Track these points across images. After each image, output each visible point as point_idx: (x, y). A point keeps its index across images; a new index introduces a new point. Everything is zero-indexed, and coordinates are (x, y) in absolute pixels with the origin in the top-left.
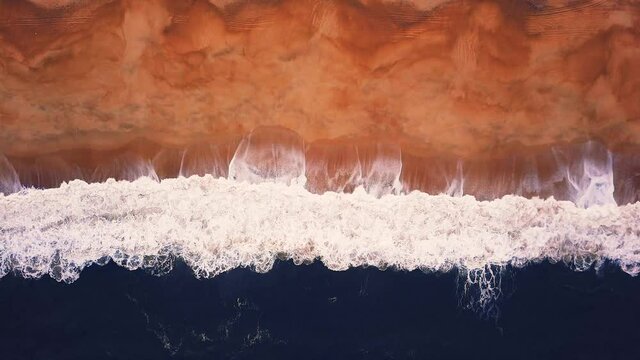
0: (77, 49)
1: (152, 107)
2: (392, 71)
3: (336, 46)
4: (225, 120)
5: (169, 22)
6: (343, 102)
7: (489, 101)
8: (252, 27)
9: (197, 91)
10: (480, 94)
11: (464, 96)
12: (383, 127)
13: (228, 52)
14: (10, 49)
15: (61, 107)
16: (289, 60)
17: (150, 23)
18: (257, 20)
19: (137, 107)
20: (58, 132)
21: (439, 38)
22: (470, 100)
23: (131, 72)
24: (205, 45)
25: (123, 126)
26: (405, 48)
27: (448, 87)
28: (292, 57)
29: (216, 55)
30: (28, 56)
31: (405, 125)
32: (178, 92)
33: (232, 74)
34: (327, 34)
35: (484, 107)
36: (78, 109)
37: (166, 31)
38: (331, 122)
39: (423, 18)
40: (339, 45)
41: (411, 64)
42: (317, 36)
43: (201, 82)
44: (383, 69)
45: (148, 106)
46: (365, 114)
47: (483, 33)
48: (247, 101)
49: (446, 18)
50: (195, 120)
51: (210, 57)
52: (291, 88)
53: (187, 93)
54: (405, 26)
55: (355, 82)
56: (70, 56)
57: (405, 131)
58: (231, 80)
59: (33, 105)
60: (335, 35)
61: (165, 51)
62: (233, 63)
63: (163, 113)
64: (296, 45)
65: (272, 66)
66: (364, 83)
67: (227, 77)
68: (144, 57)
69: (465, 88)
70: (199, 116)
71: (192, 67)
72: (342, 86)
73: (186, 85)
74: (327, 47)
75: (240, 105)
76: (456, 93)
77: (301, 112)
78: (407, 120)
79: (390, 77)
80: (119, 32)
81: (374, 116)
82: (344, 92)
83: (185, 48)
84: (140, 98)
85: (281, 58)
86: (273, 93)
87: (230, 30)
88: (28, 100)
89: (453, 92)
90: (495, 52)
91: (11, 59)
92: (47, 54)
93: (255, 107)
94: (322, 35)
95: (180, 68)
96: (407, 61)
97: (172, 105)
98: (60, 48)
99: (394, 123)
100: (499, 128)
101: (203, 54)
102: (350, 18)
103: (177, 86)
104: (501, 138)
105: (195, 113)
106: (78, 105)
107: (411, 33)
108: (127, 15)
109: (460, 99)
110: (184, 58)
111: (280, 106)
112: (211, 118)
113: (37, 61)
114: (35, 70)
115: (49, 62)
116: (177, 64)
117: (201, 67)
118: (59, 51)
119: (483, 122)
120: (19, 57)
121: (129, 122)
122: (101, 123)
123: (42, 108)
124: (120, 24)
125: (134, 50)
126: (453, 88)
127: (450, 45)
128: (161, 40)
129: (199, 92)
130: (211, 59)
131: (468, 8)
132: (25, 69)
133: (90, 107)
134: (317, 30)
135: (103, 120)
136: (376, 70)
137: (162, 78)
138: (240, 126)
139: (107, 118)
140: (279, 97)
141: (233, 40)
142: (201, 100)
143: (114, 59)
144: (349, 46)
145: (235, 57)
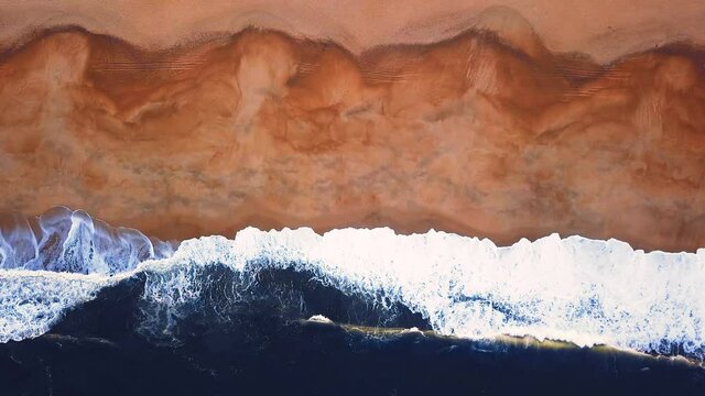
0: (182, 102)
1: (271, 174)
2: (560, 137)
3: (495, 106)
4: (357, 190)
5: (294, 71)
6: (500, 171)
7: (675, 175)
8: (393, 79)
9: (325, 156)
10: (664, 167)
11: (645, 168)
12: (546, 202)
13: (364, 110)
14: (102, 99)
15: (160, 170)
16: (437, 120)
17: (272, 74)
18: (400, 71)
19: (252, 172)
20: (156, 200)
21: (618, 98)
22: (652, 172)
23: (247, 130)
24: (337, 101)
25: (233, 194)
26: (577, 109)
27: (627, 157)
28: (441, 116)
29: (350, 114)
30: (123, 109)
31: (573, 200)
32: (304, 157)
33: (368, 136)
34: (483, 90)
35: (670, 181)
36: (180, 173)
37: (291, 82)
38: (486, 195)
39: (599, 73)
40: (498, 103)
41: (584, 129)
42: (472, 92)
43: (330, 145)
44: (551, 134)
45: (266, 171)
46: (527, 187)
47: (671, 94)
48: (383, 168)
49: (628, 74)
50: (322, 190)
51: (342, 114)
52: (437, 154)
53: (314, 157)
54: (579, 82)
55: (516, 148)
56: (173, 109)
57: (574, 208)
58: (367, 143)
59: (126, 167)
60: (493, 91)
61: (289, 107)
62: (370, 123)
63: (285, 182)
64: (446, 104)
65: (416, 127)
66: (528, 149)
67: (361, 139)
68: (263, 113)
69: (647, 158)
70: (326, 185)
71: (320, 126)
72: (500, 152)
73: (313, 148)
74: (483, 105)
75: (376, 173)
76: (635, 165)
77: (449, 182)
78: (575, 195)
79: (559, 144)
80: (233, 82)
81: (537, 189)
82: (502, 161)
83: (313, 104)
84: (256, 162)
85: (428, 119)
86: (415, 160)
87: (368, 83)
88: (121, 161)
89: (633, 164)
90: (685, 118)
91: (103, 112)
92: (147, 106)
93: (393, 176)
94: (478, 92)
95: (307, 127)
96: (581, 126)
97: (296, 172)
98: (163, 99)
99: (560, 197)
100: (686, 207)
101: (334, 110)
102: (512, 72)
103: (301, 149)
104: (687, 219)
105: (322, 182)
106: (180, 168)
107: (585, 91)
108: (244, 63)
109: (640, 171)
110: (311, 115)
111: (422, 174)
112: (341, 188)
113: (134, 115)
114: (131, 125)
115: (147, 116)
116: (304, 124)
117: (331, 127)
118: (159, 104)
119: (667, 199)
120: (112, 110)
121: (241, 190)
122: (207, 190)
123: (137, 171)
124: (235, 72)
125: (251, 104)
126: (633, 158)
127: (632, 107)
128: (285, 92)
129: (329, 157)
130: (344, 118)
131: (654, 62)
132: (118, 124)
133: (195, 171)
134: (472, 85)
135: (209, 187)
136: (542, 136)
137: (284, 139)
138: (374, 197)
139: (217, 184)
140: (422, 164)
141: (371, 95)
142: (330, 166)
143: (227, 115)
144: (508, 105)
145: (373, 115)
